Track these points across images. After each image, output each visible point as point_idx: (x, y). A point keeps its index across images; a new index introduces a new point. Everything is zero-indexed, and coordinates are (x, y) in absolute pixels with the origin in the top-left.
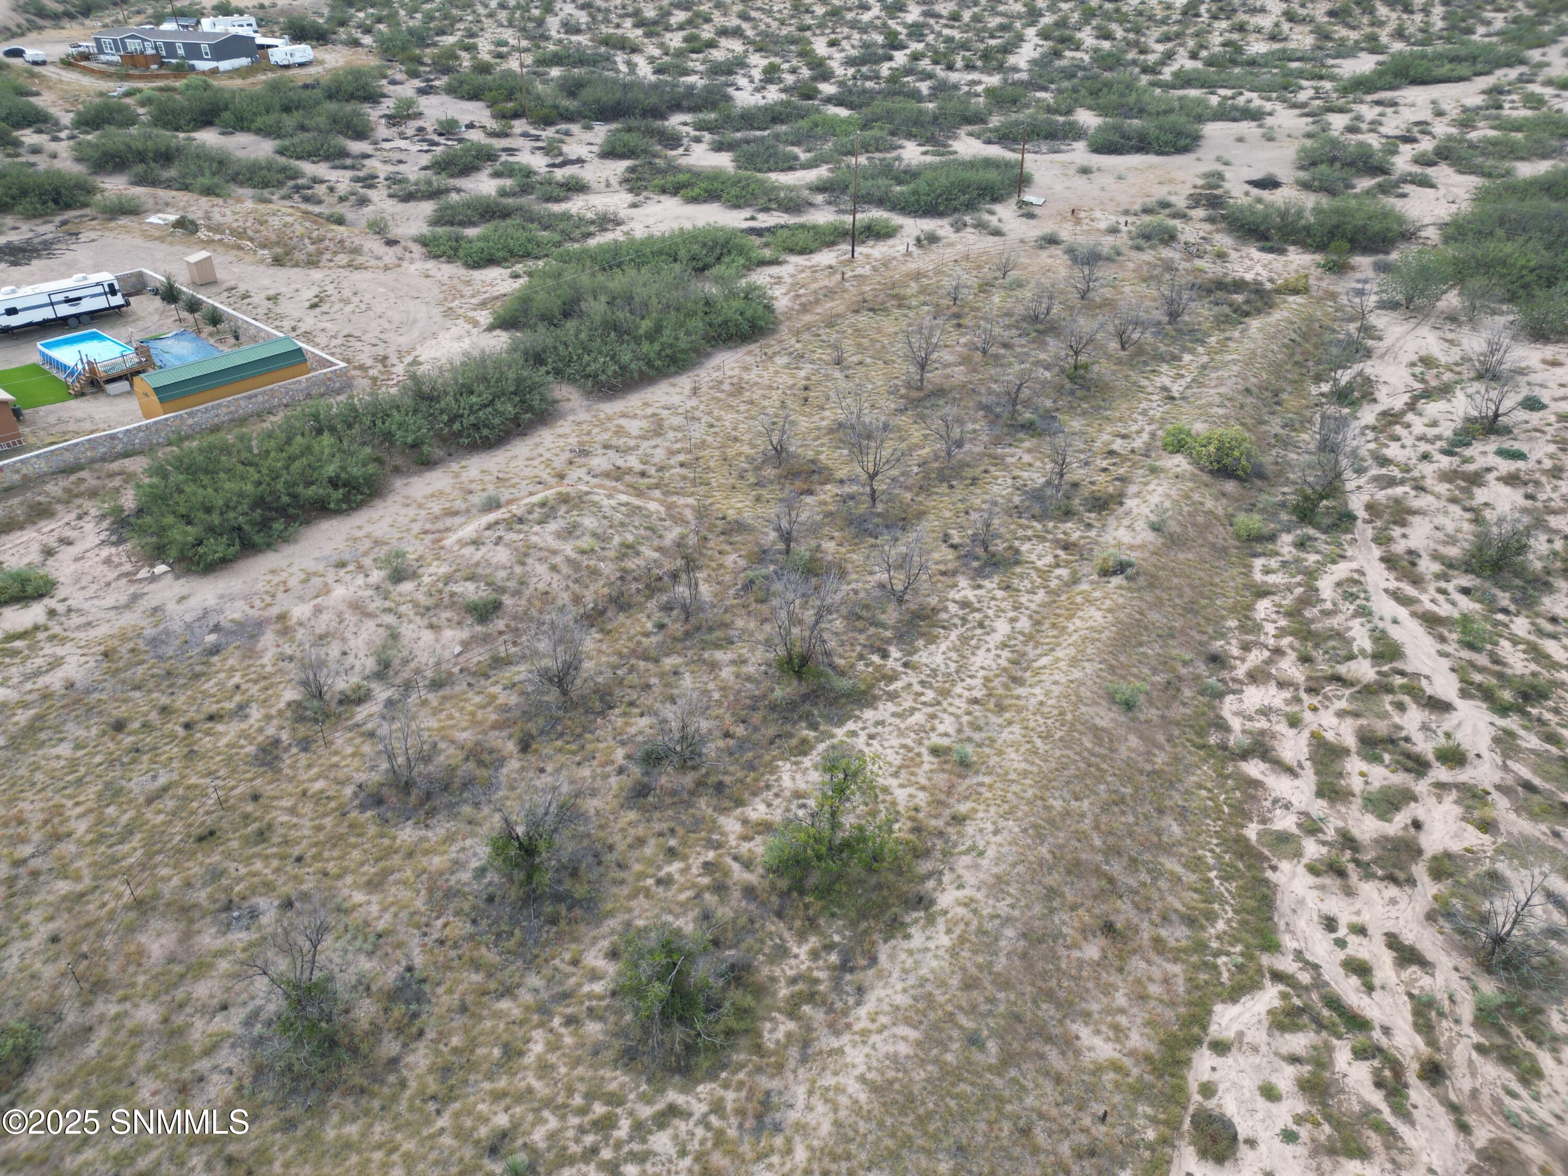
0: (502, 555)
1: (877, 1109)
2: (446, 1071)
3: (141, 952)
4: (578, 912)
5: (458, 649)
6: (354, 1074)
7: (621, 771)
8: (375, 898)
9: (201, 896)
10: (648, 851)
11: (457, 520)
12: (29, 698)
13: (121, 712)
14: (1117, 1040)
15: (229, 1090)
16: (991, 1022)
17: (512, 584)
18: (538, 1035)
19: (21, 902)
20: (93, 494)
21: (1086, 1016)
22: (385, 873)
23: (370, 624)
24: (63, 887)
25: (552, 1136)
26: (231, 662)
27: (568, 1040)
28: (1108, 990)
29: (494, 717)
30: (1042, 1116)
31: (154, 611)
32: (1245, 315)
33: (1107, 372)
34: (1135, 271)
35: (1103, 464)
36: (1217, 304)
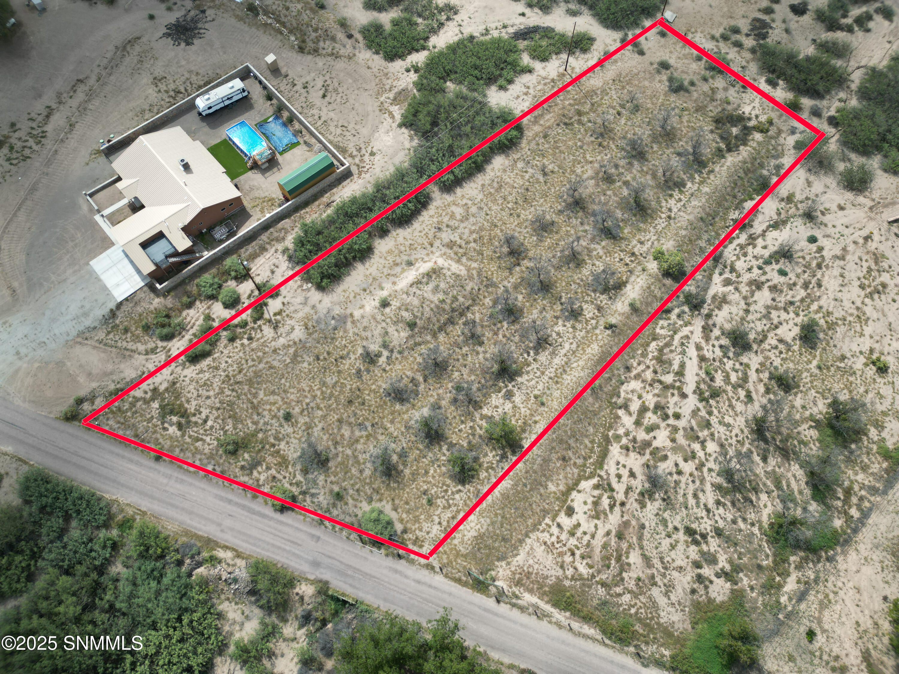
0: (416, 301)
3: (343, 435)
4: (440, 438)
5: (405, 339)
6: (394, 473)
7: (450, 392)
8: (393, 426)
10: (457, 420)
11: (398, 269)
13: (316, 352)
15: (370, 473)
16: (530, 481)
17: (419, 315)
18: (432, 468)
20: (277, 240)
22: (394, 419)
23: (379, 326)
26: (341, 334)
27: (438, 471)
31: (314, 307)
32: (729, 150)
33: (651, 193)
34: (695, 101)
35: (627, 260)
36: (722, 138)
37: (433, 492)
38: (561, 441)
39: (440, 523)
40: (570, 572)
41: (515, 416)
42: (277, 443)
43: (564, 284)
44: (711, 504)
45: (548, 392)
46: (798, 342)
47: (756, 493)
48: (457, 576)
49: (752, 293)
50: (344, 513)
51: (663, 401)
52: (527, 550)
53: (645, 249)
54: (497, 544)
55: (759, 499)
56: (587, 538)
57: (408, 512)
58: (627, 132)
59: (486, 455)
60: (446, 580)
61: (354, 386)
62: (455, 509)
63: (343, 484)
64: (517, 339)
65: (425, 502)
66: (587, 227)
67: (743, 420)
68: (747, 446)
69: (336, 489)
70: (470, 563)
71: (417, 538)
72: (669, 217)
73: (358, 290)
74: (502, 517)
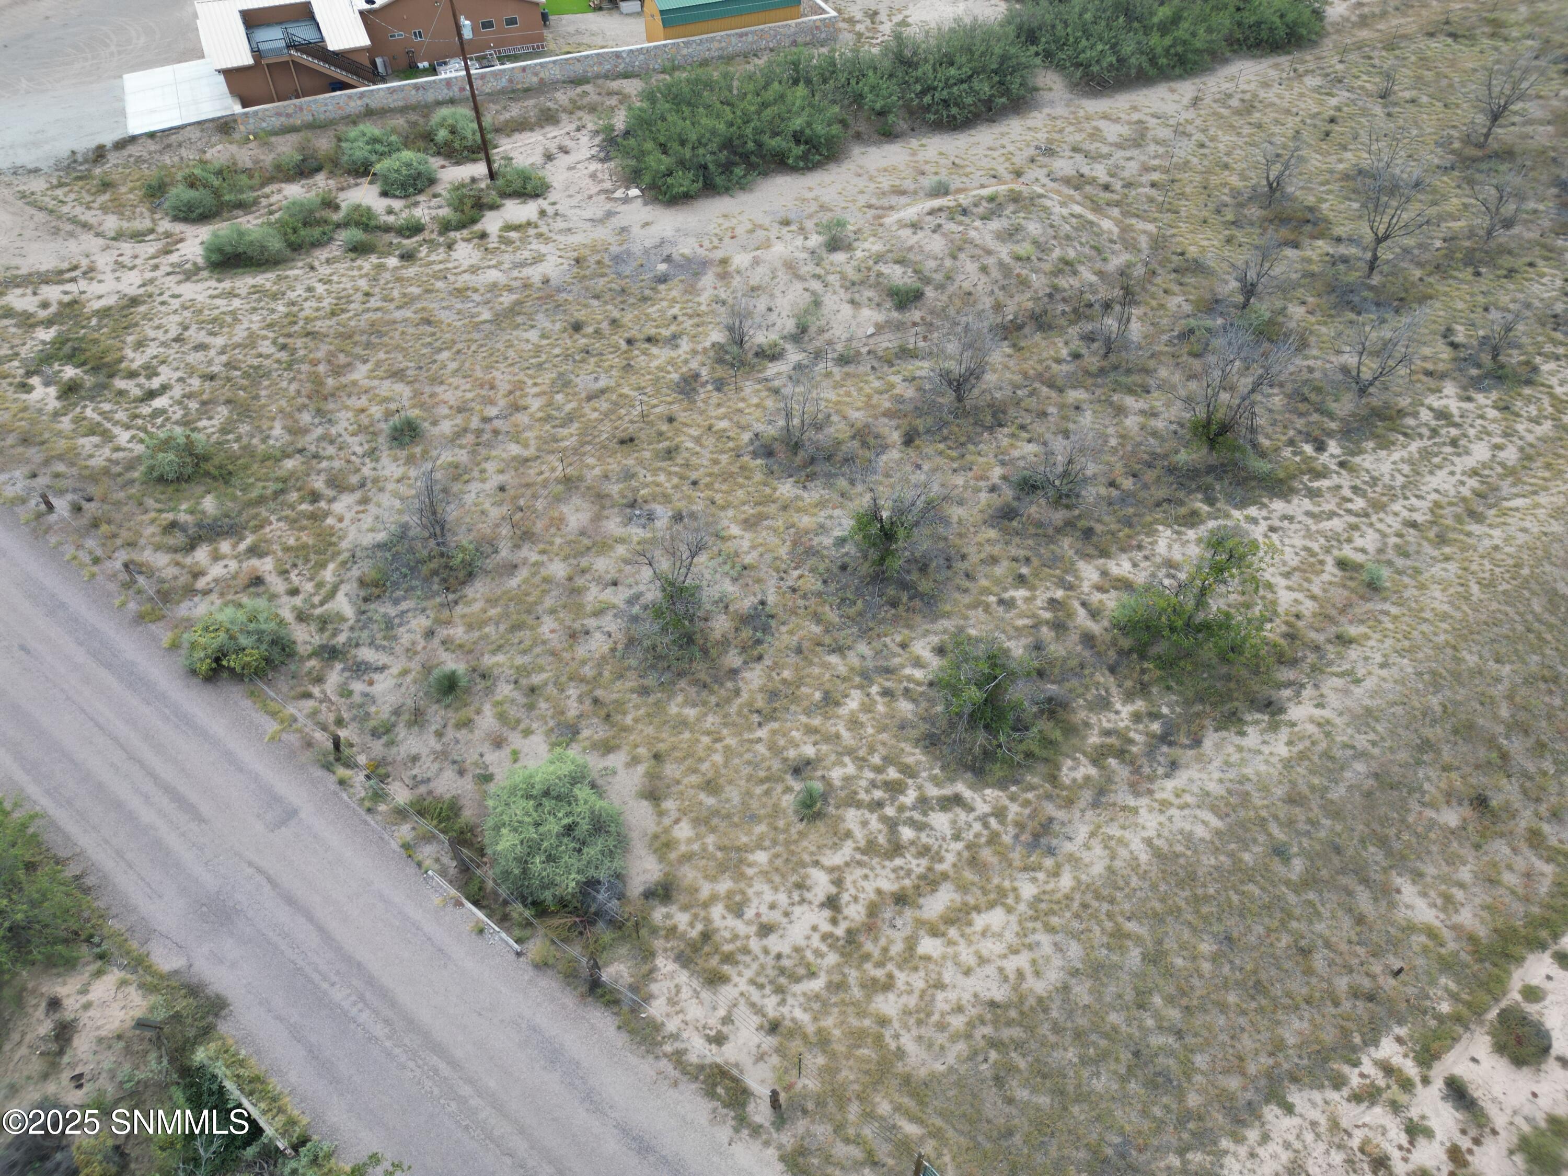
0: (936, 245)
1: (1154, 873)
2: (773, 695)
3: (562, 519)
4: (917, 603)
5: (871, 330)
6: (701, 669)
7: (993, 489)
8: (748, 535)
9: (614, 489)
10: (998, 571)
11: (903, 200)
12: (515, 284)
13: (581, 315)
14: (1444, 910)
15: (606, 648)
16: (1306, 842)
17: (938, 277)
18: (856, 694)
19: (484, 452)
20: (592, 109)
21: (1417, 876)
22: (761, 517)
23: (798, 286)
24: (515, 449)
25: (847, 779)
26: (674, 293)
27: (881, 708)
28: (1453, 860)
29: (887, 405)
30: (1328, 945)
31: (622, 231)
37: (836, 774)
38: (1466, 731)
39: (832, 903)
45: (1403, 562)
50: (442, 756)
54: (1102, 1083)
57: (703, 821)
59: (1104, 704)
61: (658, 410)
62: (918, 866)
63: (488, 660)
65: (788, 801)
69: (452, 663)
70: (936, 1134)
71: (706, 936)
73: (765, 222)
74: (1147, 958)
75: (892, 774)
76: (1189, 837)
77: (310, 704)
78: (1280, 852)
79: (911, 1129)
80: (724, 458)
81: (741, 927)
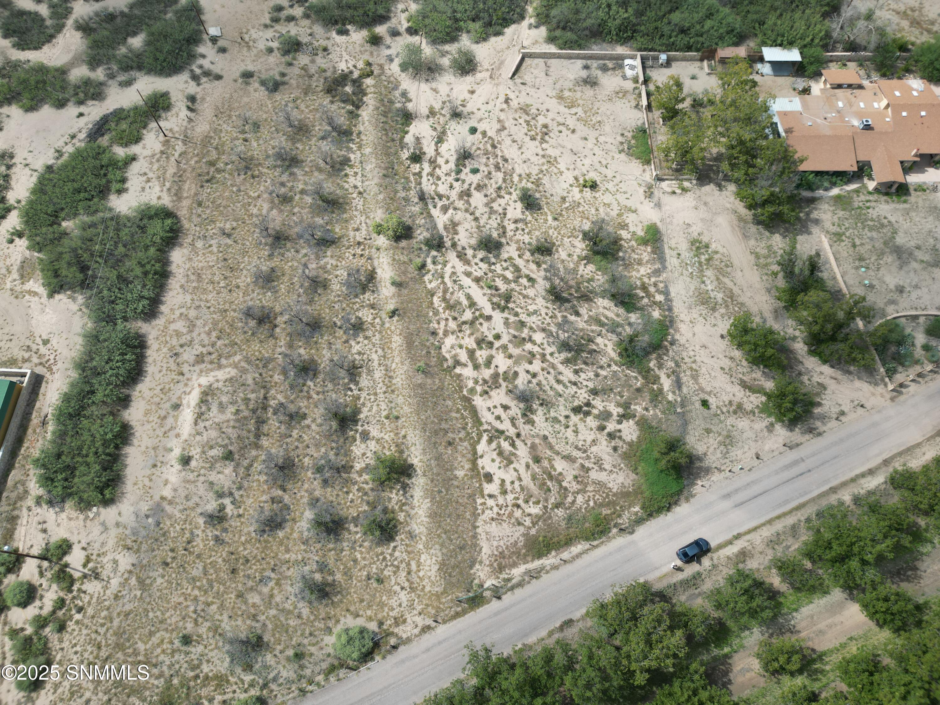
0: (213, 433)
1: (431, 520)
2: (345, 574)
3: (254, 604)
4: (341, 523)
5: (234, 474)
6: (329, 588)
7: (315, 479)
8: (291, 554)
9: (250, 583)
10: (341, 496)
13: (159, 560)
14: (463, 469)
15: (308, 609)
16: (440, 485)
17: (227, 442)
18: (356, 553)
19: (209, 617)
20: (20, 498)
21: (456, 468)
22: (287, 546)
23: (198, 484)
24: (214, 607)
25: (377, 569)
26: (168, 523)
27: (363, 550)
28: (456, 459)
29: (266, 487)
30: (458, 497)
31: (118, 525)
32: (358, 107)
33: (330, 185)
34: (298, 87)
35: (359, 251)
36: (344, 102)
37: (374, 570)
38: (436, 433)
39: (402, 588)
40: (528, 522)
41: (384, 447)
42: (198, 671)
43: (327, 311)
44: (573, 378)
45: (393, 405)
46: (527, 213)
47: (593, 342)
48: (452, 613)
49: (468, 202)
50: (316, 664)
51: (478, 335)
52: (485, 538)
53: (364, 232)
54: (460, 558)
55: (597, 344)
56: (517, 484)
57: (369, 607)
58: (266, 151)
59: (390, 499)
60: (448, 625)
61: (224, 555)
62: (404, 565)
63: (294, 643)
64: (330, 386)
65: (375, 585)
66: (304, 251)
67: (541, 299)
68: (559, 315)
69: (290, 653)
70: (453, 593)
71: (395, 619)
72: (360, 193)
73: (149, 472)
74: (445, 533)
75: (381, 557)
76: (428, 508)
77: (279, 696)
78: (440, 492)
79: (450, 597)
80: (257, 545)
81: (397, 610)
